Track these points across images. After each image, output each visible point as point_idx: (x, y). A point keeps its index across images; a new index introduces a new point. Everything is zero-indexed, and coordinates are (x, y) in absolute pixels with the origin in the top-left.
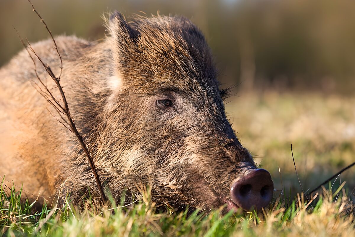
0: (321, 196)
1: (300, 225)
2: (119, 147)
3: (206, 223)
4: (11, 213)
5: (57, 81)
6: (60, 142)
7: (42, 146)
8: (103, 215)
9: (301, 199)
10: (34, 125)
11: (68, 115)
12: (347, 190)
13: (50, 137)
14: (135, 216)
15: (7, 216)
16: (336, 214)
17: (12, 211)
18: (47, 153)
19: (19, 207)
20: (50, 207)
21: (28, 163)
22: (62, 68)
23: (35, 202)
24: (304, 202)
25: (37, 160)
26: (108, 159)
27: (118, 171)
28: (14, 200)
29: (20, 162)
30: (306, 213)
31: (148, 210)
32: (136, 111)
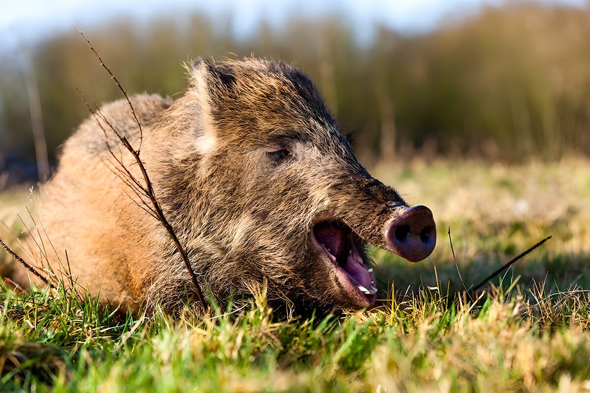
0: (489, 295)
1: (461, 333)
2: (223, 217)
3: (340, 333)
4: (86, 326)
5: (137, 155)
6: (146, 230)
7: (121, 238)
8: (204, 327)
9: (462, 299)
10: (111, 212)
11: (153, 199)
12: (523, 285)
13: (132, 225)
14: (246, 327)
15: (81, 329)
16: (509, 318)
17: (86, 322)
18: (129, 247)
19: (95, 317)
20: (136, 317)
21: (105, 261)
22: (141, 138)
23: (115, 311)
24: (467, 303)
25: (117, 256)
26: (208, 234)
27: (223, 249)
28: (89, 307)
29: (96, 260)
30: (470, 318)
31: (263, 317)
32: (241, 170)
